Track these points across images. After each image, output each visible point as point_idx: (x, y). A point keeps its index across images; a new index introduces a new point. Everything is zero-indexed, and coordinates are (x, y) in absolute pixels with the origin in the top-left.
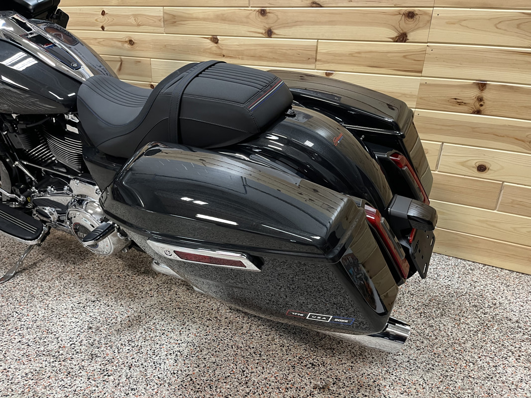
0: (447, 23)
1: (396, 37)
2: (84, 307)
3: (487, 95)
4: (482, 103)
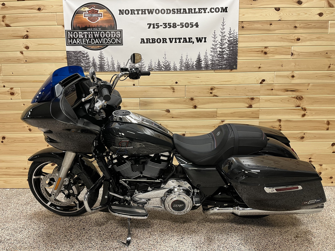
0: (265, 101)
1: (248, 106)
3: (282, 124)
4: (281, 127)
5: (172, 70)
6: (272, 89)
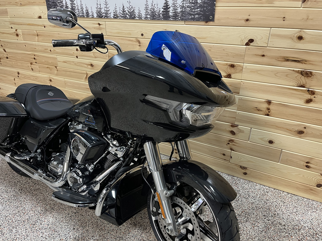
0: (251, 71)
1: (226, 76)
2: (71, 217)
3: (271, 107)
4: (269, 111)
5: (136, 18)
6: (263, 56)
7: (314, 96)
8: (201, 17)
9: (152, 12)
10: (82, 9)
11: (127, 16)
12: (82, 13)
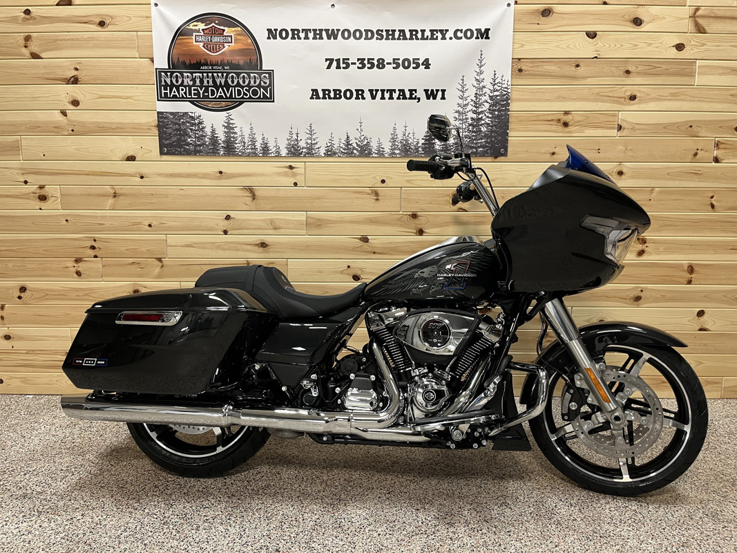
5: (374, 155)
7: (646, 245)
8: (487, 150)
9: (405, 145)
10: (253, 141)
11: (355, 152)
12: (252, 149)
